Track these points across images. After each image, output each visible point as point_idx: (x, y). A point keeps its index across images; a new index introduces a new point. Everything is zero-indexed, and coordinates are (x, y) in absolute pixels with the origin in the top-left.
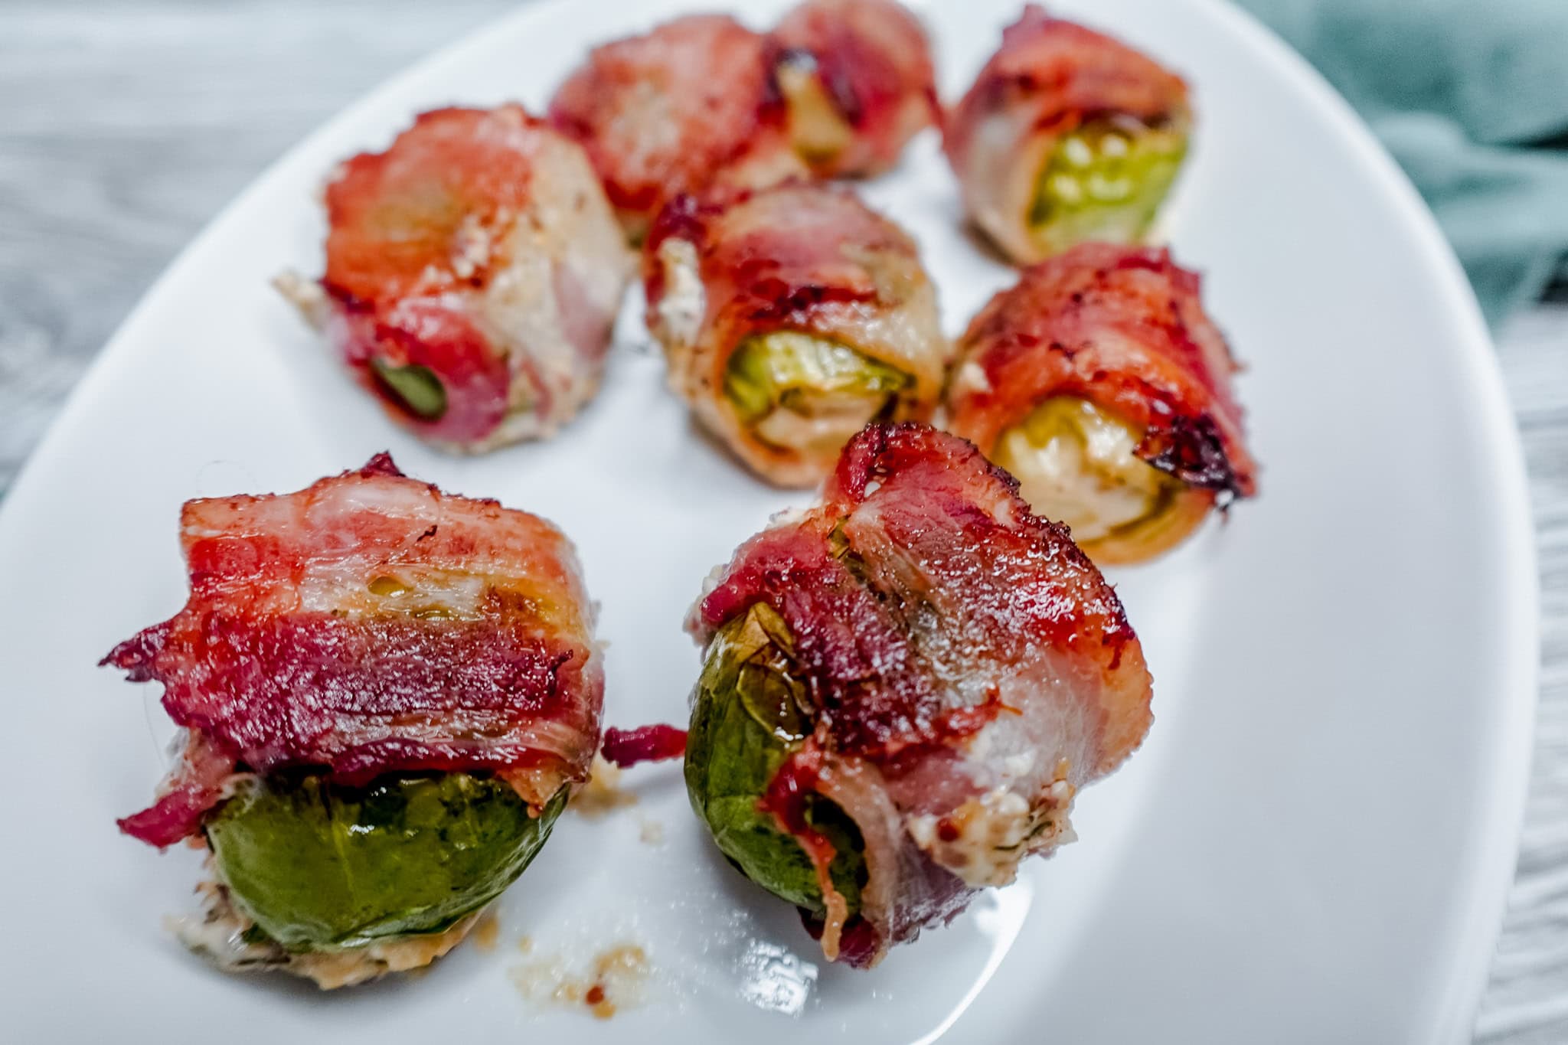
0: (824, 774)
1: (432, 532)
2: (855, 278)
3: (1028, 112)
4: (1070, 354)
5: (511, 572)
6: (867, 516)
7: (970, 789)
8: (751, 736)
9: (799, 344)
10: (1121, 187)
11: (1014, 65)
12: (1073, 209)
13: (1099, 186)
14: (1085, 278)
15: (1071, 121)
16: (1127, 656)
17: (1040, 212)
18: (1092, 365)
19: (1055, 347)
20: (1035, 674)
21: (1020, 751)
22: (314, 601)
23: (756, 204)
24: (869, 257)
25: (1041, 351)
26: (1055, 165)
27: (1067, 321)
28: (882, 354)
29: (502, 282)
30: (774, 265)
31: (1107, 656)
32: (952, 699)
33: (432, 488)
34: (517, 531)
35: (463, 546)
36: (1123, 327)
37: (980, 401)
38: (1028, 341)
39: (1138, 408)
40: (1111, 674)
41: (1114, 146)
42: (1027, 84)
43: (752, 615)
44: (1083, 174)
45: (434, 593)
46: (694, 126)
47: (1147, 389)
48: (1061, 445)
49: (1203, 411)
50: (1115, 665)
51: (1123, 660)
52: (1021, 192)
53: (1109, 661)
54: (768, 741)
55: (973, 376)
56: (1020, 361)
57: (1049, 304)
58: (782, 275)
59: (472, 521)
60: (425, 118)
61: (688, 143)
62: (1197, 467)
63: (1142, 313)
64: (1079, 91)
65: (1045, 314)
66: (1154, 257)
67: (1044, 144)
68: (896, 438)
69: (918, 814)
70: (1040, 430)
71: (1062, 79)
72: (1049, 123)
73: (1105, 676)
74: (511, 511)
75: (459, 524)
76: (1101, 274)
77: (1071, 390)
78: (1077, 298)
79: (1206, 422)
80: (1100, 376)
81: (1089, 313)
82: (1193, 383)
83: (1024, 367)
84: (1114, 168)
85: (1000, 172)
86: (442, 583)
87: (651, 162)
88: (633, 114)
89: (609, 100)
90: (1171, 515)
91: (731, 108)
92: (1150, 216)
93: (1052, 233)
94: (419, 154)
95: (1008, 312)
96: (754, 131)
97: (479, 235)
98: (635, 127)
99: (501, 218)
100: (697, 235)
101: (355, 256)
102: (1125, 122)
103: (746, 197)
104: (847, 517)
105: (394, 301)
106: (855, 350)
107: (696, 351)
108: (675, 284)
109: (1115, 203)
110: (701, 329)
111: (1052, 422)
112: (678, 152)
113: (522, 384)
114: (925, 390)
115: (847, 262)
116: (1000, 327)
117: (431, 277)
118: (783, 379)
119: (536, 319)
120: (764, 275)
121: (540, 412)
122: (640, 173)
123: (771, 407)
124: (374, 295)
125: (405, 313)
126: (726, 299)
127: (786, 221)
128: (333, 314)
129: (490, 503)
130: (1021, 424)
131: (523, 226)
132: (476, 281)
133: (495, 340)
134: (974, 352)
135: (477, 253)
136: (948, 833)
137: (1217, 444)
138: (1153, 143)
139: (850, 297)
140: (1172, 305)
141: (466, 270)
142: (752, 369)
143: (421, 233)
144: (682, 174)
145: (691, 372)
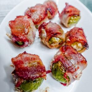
0: (68, 74)
1: (32, 58)
2: (59, 31)
3: (68, 14)
4: (77, 38)
5: (38, 60)
6: (66, 53)
8: (60, 72)
9: (55, 38)
10: (76, 21)
11: (67, 10)
12: (72, 23)
13: (74, 21)
14: (77, 31)
15: (72, 15)
17: (69, 23)
18: (79, 39)
19: (76, 37)
20: (80, 65)
24: (59, 30)
25: (75, 38)
26: (70, 19)
27: (76, 35)
28: (61, 38)
30: (53, 31)
33: (30, 54)
34: (37, 57)
35: (34, 59)
36: (80, 35)
37: (69, 42)
38: (73, 37)
39: (82, 42)
41: (75, 18)
42: (68, 12)
43: (59, 62)
44: (73, 20)
45: (34, 63)
51: (86, 63)
52: (67, 22)
54: (62, 72)
55: (69, 40)
58: (53, 32)
59: (34, 57)
60: (18, 17)
61: (40, 18)
62: (86, 47)
63: (81, 34)
64: (72, 13)
65: (74, 34)
66: (81, 29)
67: (69, 17)
71: (71, 11)
72: (70, 16)
77: (77, 41)
78: (77, 33)
79: (87, 43)
80: (80, 40)
81: (78, 34)
83: (73, 39)
84: (75, 19)
85: (66, 20)
86: (34, 62)
87: (37, 20)
88: (34, 15)
89: (32, 13)
90: (83, 50)
91: (43, 14)
92: (77, 23)
93: (69, 25)
94: (18, 21)
95: (70, 34)
96: (45, 16)
97: (27, 29)
98: (35, 16)
99: (28, 27)
100: (44, 28)
101: (15, 32)
102: (76, 15)
103: (47, 24)
104: (64, 54)
105: (20, 36)
106: (59, 38)
107: (46, 39)
108: (44, 33)
109: (75, 22)
110: (46, 37)
111: (75, 43)
112: (39, 19)
113: (30, 42)
114: (64, 40)
115: (58, 30)
116: (70, 35)
117: (23, 34)
118: (54, 41)
119: (31, 36)
120: (52, 32)
121: (30, 44)
122: (36, 21)
123: (53, 43)
124: (18, 36)
125: (21, 37)
126: (49, 34)
127: (52, 26)
128: (13, 37)
129: (35, 55)
130: (73, 44)
131: (30, 28)
132: (27, 34)
133: (28, 39)
134: (68, 37)
135: (27, 31)
136: (76, 77)
137: (87, 45)
138: (78, 17)
139: (59, 34)
140: (83, 33)
141: (26, 33)
142: (51, 40)
143: (21, 29)
144: (39, 21)
145: (45, 40)
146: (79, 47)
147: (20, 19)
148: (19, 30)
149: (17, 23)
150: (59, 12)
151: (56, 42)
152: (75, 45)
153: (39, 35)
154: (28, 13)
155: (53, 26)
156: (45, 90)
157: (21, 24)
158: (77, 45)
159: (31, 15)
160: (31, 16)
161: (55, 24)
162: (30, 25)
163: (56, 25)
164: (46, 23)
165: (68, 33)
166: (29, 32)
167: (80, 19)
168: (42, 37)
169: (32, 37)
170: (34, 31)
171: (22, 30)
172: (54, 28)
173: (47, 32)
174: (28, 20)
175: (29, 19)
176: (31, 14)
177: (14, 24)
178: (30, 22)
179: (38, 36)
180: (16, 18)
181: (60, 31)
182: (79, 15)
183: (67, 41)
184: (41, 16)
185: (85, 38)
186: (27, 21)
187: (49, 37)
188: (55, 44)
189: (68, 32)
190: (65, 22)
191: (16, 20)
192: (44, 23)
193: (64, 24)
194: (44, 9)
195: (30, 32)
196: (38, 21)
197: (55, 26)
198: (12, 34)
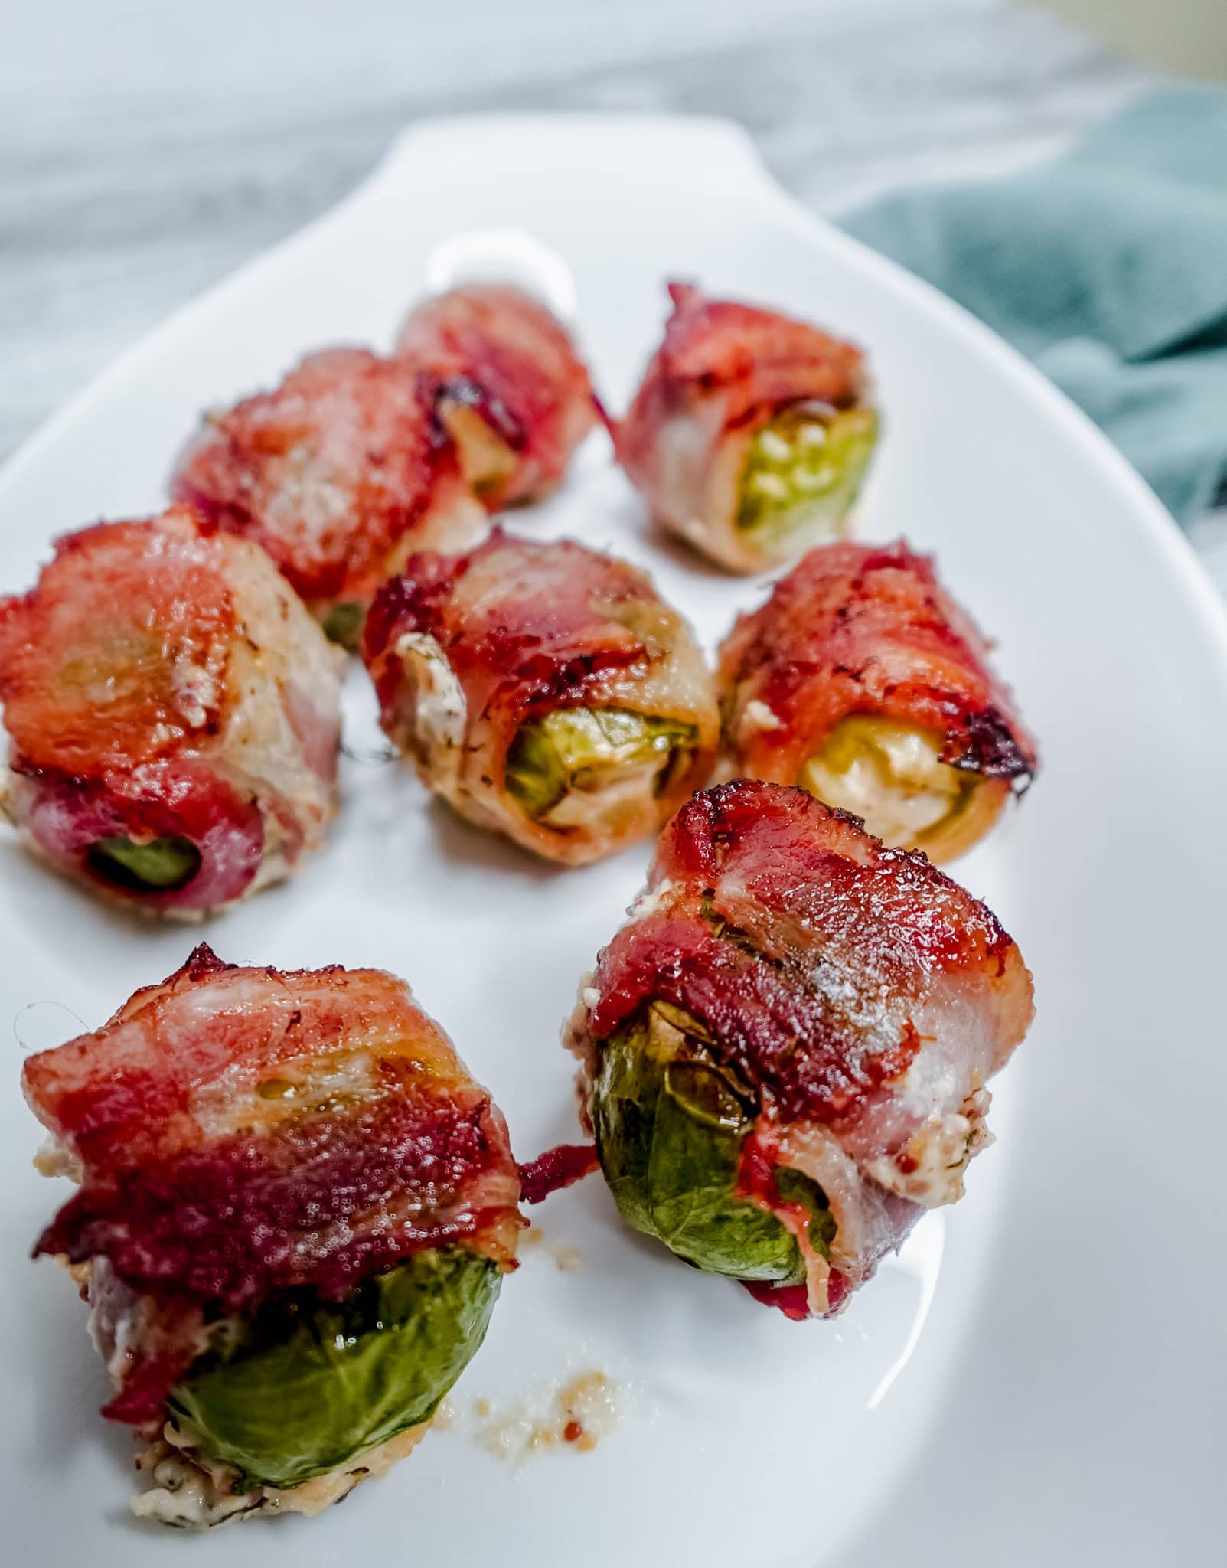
0: (784, 1146)
1: (296, 1018)
2: (616, 635)
3: (716, 410)
4: (856, 676)
5: (387, 1037)
6: (732, 888)
7: (912, 1121)
8: (694, 1133)
9: (581, 720)
10: (825, 476)
11: (691, 364)
12: (781, 506)
13: (803, 478)
14: (841, 592)
15: (763, 416)
16: (1009, 961)
17: (748, 514)
18: (880, 682)
19: (838, 670)
20: (936, 1001)
21: (942, 1074)
22: (216, 1126)
23: (476, 571)
24: (620, 610)
25: (825, 675)
26: (756, 464)
27: (840, 640)
28: (665, 711)
29: (236, 720)
30: (534, 641)
31: (992, 966)
32: (876, 1045)
33: (271, 971)
34: (372, 993)
35: (332, 1025)
36: (892, 635)
37: (772, 739)
38: (809, 669)
39: (929, 716)
40: (998, 982)
41: (812, 435)
42: (709, 382)
43: (654, 1016)
44: (785, 469)
45: (333, 1083)
46: (364, 491)
47: (936, 694)
48: (862, 766)
49: (989, 702)
50: (1001, 972)
51: (1006, 966)
52: (725, 497)
53: (996, 969)
54: (713, 1131)
55: (759, 714)
56: (805, 689)
57: (816, 625)
58: (545, 649)
59: (327, 996)
60: (72, 545)
61: (362, 510)
62: (998, 760)
63: (907, 616)
64: (763, 384)
65: (814, 636)
66: (895, 553)
67: (737, 445)
68: (727, 802)
69: (874, 1158)
70: (839, 756)
71: (743, 372)
72: (740, 422)
73: (994, 984)
74: (354, 971)
75: (317, 1003)
76: (857, 585)
77: (863, 709)
78: (842, 613)
79: (992, 715)
80: (890, 690)
81: (860, 628)
82: (971, 677)
83: (813, 696)
84: (816, 457)
85: (698, 480)
86: (331, 1069)
87: (326, 540)
88: (291, 487)
89: (258, 475)
90: (973, 809)
91: (399, 462)
92: (853, 498)
93: (761, 534)
94: (86, 592)
95: (770, 638)
96: (431, 483)
97: (199, 675)
98: (298, 502)
99: (218, 648)
100: (429, 621)
101: (57, 728)
102: (816, 407)
103: (462, 566)
104: (710, 893)
105: (127, 773)
106: (632, 713)
107: (468, 749)
108: (430, 683)
109: (821, 493)
110: (469, 726)
111: (850, 744)
112: (353, 522)
113: (271, 825)
114: (708, 735)
115: (605, 621)
116: (768, 656)
117: (162, 733)
118: (572, 761)
119: (276, 752)
120: (527, 654)
121: (289, 851)
122: (318, 554)
123: (563, 792)
124: (99, 769)
125: (144, 782)
126: (492, 689)
127: (521, 586)
128: (42, 799)
129: (334, 970)
130: (819, 752)
131: (241, 655)
132: (213, 726)
133: (239, 786)
134: (748, 687)
135: (205, 695)
136: (908, 1166)
137: (1006, 733)
138: (848, 425)
139: (621, 659)
140: (929, 602)
141: (198, 718)
142: (534, 756)
143: (130, 685)
144: (364, 546)
145: (463, 772)
146: (909, 786)
147: (105, 558)
148: (106, 691)
149: (65, 615)
150: (598, 407)
151: (605, 765)
152: (855, 768)
153: (388, 725)
154: (213, 480)
155: (538, 582)
156: (561, 1424)
157: (127, 625)
158: (882, 760)
159: (244, 493)
160: (255, 509)
161: (556, 555)
162: (244, 614)
163: (574, 556)
164: (441, 561)
165: (746, 636)
166: (226, 699)
167: (872, 435)
168: (420, 732)
169: (295, 762)
170: (300, 679)
171: (136, 696)
172: (552, 603)
173: (462, 660)
174: (198, 558)
175: (221, 543)
176: (246, 481)
177: (35, 640)
178: (228, 575)
179: (379, 740)
180: (48, 554)
181: (627, 623)
182: (845, 400)
183: (743, 735)
184: (380, 491)
185: (968, 661)
186: (200, 571)
187: (501, 716)
188: (610, 797)
189: (743, 622)
190: (700, 513)
191: (54, 584)
192: (415, 562)
193: (696, 531)
194: (400, 399)
195: (248, 703)
196: (351, 550)
197: (558, 578)
198: (24, 764)
